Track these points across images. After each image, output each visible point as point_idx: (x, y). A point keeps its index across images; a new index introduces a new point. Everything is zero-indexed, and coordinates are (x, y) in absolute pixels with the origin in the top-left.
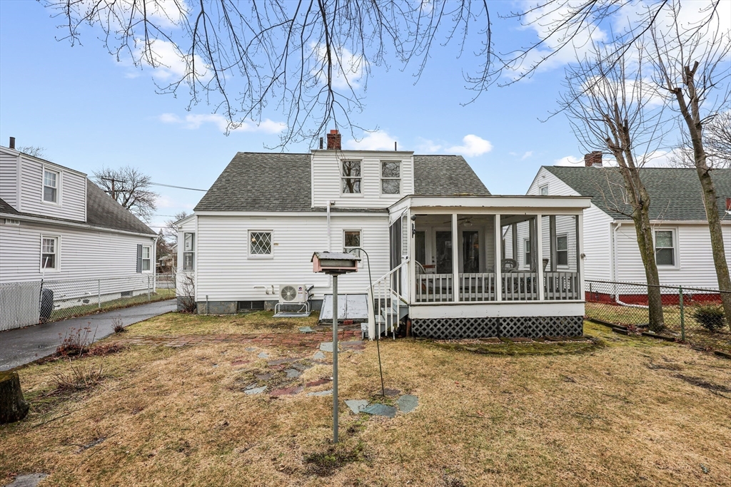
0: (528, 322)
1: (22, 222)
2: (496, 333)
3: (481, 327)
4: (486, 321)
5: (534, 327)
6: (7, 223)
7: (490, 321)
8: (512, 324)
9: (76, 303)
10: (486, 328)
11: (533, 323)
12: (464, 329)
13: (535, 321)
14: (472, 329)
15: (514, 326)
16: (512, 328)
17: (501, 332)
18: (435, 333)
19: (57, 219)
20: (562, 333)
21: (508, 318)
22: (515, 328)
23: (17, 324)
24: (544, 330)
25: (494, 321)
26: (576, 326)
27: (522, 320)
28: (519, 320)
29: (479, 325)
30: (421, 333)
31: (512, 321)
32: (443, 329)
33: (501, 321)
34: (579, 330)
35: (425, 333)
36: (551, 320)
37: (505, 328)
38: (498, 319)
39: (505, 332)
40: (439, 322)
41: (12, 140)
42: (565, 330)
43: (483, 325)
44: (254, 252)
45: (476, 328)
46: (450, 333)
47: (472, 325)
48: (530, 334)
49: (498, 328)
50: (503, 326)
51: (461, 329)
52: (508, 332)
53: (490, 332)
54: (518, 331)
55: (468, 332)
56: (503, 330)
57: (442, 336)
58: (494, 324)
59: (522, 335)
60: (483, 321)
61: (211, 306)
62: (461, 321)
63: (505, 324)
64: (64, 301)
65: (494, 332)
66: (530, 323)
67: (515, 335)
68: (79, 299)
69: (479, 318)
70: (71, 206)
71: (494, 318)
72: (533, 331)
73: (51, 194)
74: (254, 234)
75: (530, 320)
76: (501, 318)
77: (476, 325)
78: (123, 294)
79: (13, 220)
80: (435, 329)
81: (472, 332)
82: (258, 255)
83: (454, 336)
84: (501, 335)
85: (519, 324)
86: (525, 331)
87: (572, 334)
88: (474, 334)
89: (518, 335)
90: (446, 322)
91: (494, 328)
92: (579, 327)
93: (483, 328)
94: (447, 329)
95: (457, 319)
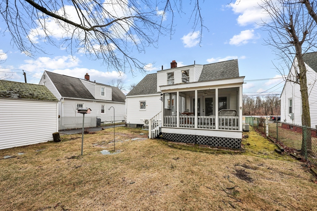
0: (210, 138)
1: (96, 101)
2: (195, 142)
3: (188, 138)
4: (191, 136)
5: (213, 141)
6: (93, 102)
7: (192, 136)
8: (202, 139)
9: (109, 123)
10: (191, 139)
11: (213, 140)
12: (181, 138)
13: (214, 139)
14: (185, 139)
15: (203, 140)
16: (202, 140)
17: (197, 142)
18: (171, 139)
19: (104, 100)
20: (228, 146)
21: (200, 136)
22: (204, 140)
23: (91, 126)
24: (218, 144)
25: (194, 136)
26: (237, 144)
27: (207, 138)
28: (205, 137)
29: (188, 137)
30: (165, 138)
31: (202, 137)
32: (173, 137)
33: (197, 137)
34: (239, 146)
35: (167, 138)
36: (222, 139)
37: (199, 140)
38: (196, 136)
39: (199, 142)
40: (172, 135)
41: (95, 81)
42: (230, 145)
43: (189, 138)
44: (141, 108)
45: (186, 139)
46: (176, 139)
47: (185, 137)
48: (211, 144)
49: (196, 140)
50: (198, 139)
51: (180, 138)
52: (200, 142)
53: (192, 141)
54: (205, 142)
55: (183, 140)
56: (198, 141)
57: (173, 140)
58: (194, 138)
59: (207, 144)
60: (189, 136)
61: (131, 125)
62: (180, 135)
63: (199, 138)
64: (107, 122)
65: (194, 141)
66: (211, 139)
67: (204, 144)
68: (110, 122)
69: (188, 135)
70: (108, 96)
71: (194, 135)
72: (213, 143)
73: (103, 94)
74: (141, 102)
75: (211, 138)
76: (197, 136)
77: (186, 137)
78: (123, 121)
79: (94, 101)
80: (170, 137)
81: (185, 140)
82: (142, 109)
83: (177, 141)
84: (197, 143)
85: (205, 139)
86: (209, 142)
87: (234, 147)
88: (185, 141)
89: (205, 144)
90: (175, 135)
91: (194, 139)
92: (239, 144)
93: (189, 139)
94: (175, 138)
95: (179, 134)
